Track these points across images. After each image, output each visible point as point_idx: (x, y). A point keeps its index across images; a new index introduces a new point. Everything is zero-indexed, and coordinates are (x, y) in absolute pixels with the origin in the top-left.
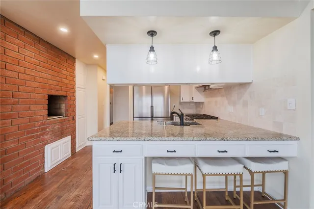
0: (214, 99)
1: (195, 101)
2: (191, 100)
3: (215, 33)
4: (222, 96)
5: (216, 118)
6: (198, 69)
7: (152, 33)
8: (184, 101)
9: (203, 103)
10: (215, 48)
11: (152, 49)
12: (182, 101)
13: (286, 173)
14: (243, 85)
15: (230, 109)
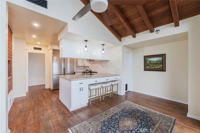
0: (95, 65)
1: (86, 65)
2: (84, 65)
3: (103, 45)
4: (99, 64)
5: (97, 72)
6: (94, 54)
7: (86, 41)
8: (80, 65)
9: (89, 66)
10: (103, 49)
11: (86, 46)
12: (78, 65)
13: (117, 84)
14: (107, 61)
15: (102, 69)
